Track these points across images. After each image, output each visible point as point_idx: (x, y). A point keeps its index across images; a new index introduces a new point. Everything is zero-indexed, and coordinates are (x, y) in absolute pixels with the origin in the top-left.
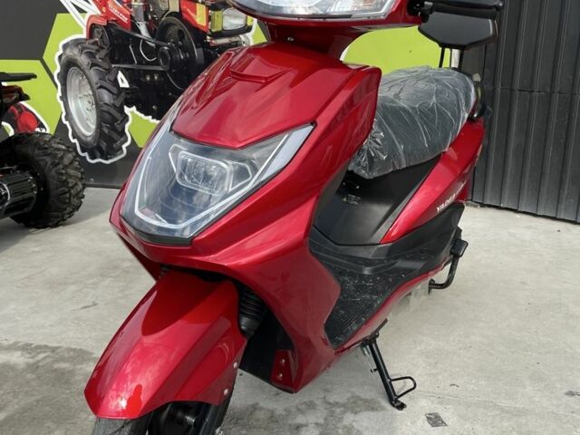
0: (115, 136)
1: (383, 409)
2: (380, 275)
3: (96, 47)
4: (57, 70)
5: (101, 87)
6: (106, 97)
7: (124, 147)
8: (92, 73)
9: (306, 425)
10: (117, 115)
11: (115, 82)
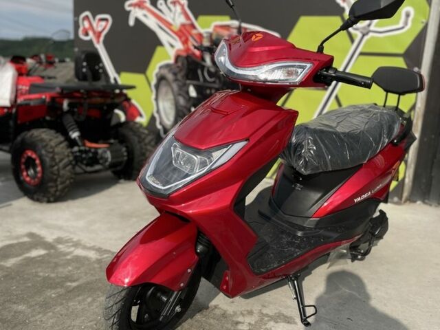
1: (295, 323)
2: (307, 238)
3: (178, 70)
4: (154, 81)
5: (180, 95)
6: (182, 101)
8: (175, 86)
9: (243, 323)
11: (187, 93)
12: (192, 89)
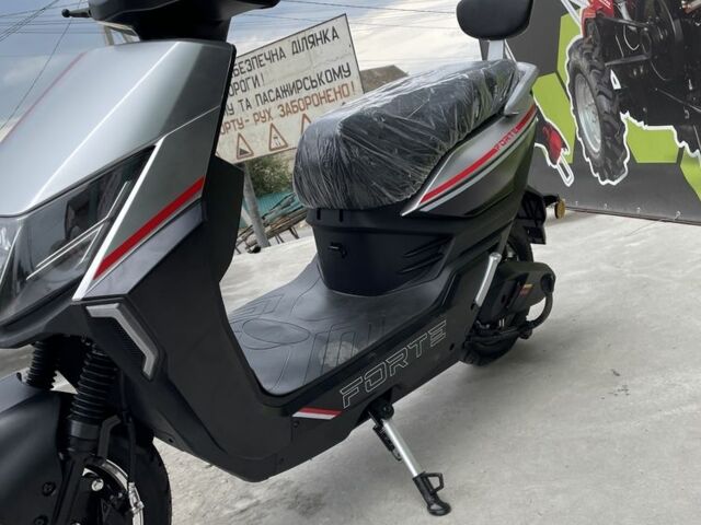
3: (591, 46)
4: (567, 81)
5: (600, 93)
6: (605, 104)
7: (625, 162)
8: (592, 78)
10: (616, 125)
11: (609, 85)
12: (613, 75)
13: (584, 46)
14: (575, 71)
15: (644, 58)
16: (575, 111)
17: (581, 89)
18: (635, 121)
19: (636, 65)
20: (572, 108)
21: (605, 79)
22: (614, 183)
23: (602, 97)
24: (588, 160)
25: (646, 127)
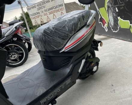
0: (117, 25)
4: (107, 9)
5: (114, 12)
6: (114, 15)
7: (118, 28)
8: (112, 9)
10: (117, 19)
11: (116, 10)
12: (116, 8)
13: (111, 2)
14: (108, 7)
15: (123, 5)
16: (108, 16)
17: (110, 11)
18: (121, 19)
19: (122, 6)
20: (108, 15)
21: (115, 9)
22: (116, 32)
23: (114, 13)
24: (111, 26)
25: (123, 20)
